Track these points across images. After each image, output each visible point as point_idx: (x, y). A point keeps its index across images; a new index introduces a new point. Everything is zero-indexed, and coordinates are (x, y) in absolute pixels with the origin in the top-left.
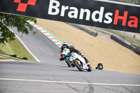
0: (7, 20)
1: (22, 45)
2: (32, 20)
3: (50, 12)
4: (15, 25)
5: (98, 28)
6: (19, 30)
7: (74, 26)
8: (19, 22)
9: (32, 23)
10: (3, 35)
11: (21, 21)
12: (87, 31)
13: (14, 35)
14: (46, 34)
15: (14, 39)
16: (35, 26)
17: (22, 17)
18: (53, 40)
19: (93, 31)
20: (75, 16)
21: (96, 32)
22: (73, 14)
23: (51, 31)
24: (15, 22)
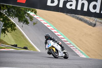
0: (8, 11)
2: (32, 11)
3: (49, 4)
4: (16, 16)
5: (96, 19)
6: (19, 21)
7: (73, 17)
8: (20, 13)
9: (32, 14)
10: (5, 25)
11: (22, 12)
12: (86, 22)
13: (15, 26)
14: (46, 25)
15: (15, 30)
16: (35, 16)
17: (23, 8)
18: (53, 31)
19: (91, 21)
20: (73, 7)
21: (94, 22)
22: (71, 5)
23: (51, 22)
24: (16, 13)
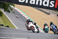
1: (8, 19)
2: (12, 5)
6: (5, 11)
7: (37, 9)
15: (2, 16)
18: (25, 17)
24: (3, 6)
